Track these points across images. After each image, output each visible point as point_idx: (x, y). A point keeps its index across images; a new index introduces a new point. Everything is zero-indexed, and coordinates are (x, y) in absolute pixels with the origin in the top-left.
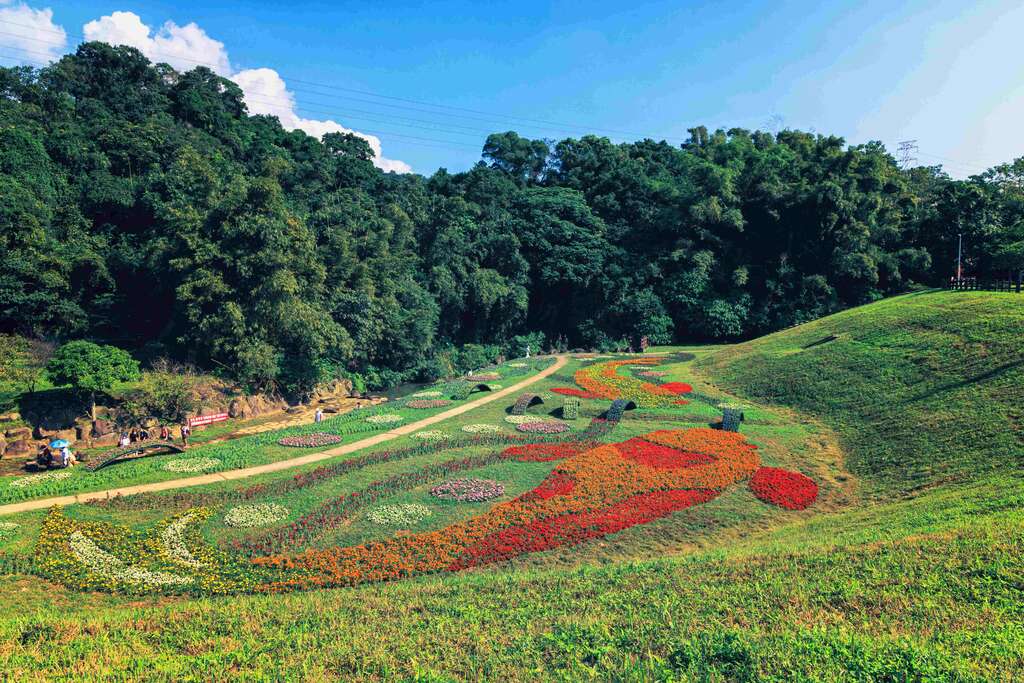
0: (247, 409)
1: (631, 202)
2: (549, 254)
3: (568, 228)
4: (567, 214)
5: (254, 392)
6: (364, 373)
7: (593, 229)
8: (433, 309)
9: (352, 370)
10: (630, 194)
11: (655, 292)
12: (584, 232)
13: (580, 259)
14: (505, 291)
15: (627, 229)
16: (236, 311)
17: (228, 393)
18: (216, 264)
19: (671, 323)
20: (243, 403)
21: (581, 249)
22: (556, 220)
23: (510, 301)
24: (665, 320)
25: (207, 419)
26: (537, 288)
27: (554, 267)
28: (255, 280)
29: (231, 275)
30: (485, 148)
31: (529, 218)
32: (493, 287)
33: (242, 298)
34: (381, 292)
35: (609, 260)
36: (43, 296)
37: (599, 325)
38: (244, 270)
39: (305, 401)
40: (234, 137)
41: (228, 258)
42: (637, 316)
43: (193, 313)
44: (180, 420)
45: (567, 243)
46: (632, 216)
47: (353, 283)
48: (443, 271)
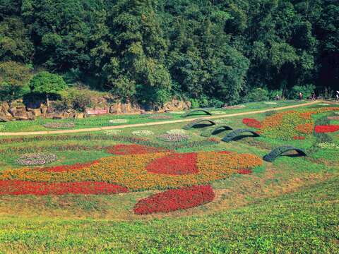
5: (124, 102)
8: (246, 64)
9: (193, 97)
14: (297, 58)
16: (115, 62)
18: (106, 38)
20: (118, 106)
23: (299, 64)
25: (96, 112)
28: (123, 47)
29: (113, 45)
31: (327, 11)
32: (283, 53)
33: (118, 56)
34: (205, 56)
36: (74, 52)
38: (118, 43)
39: (156, 109)
41: (111, 36)
43: (97, 62)
44: (83, 110)
47: (184, 50)
48: (260, 44)
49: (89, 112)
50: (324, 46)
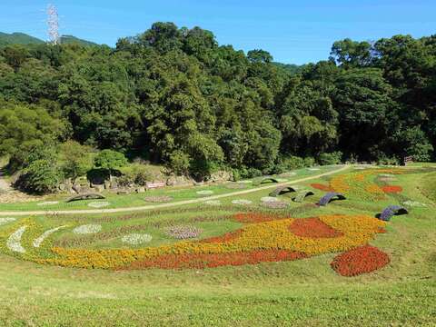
0: (175, 182)
1: (411, 74)
2: (352, 106)
3: (365, 91)
4: (366, 83)
5: (179, 174)
6: (240, 168)
7: (382, 91)
8: (279, 136)
9: (234, 167)
10: (411, 69)
11: (422, 128)
12: (377, 94)
13: (370, 109)
14: (322, 128)
15: (406, 91)
16: (170, 138)
17: (168, 174)
18: (163, 117)
19: (432, 148)
20: (173, 179)
21: (372, 103)
22: (358, 87)
23: (325, 134)
24: (428, 146)
25: (155, 185)
26: (342, 126)
27: (354, 114)
28: (178, 124)
29: (168, 122)
30: (333, 49)
31: (342, 87)
32: (312, 126)
33: (173, 132)
34: (246, 129)
35: (389, 110)
36: (116, 130)
37: (380, 149)
38: (174, 120)
39: (206, 180)
40: (206, 57)
41: (167, 115)
42: (407, 144)
43: (153, 139)
44: (144, 184)
45: (363, 100)
46: (411, 82)
47: (229, 125)
48: (288, 118)
49: (149, 185)
50: (345, 117)
